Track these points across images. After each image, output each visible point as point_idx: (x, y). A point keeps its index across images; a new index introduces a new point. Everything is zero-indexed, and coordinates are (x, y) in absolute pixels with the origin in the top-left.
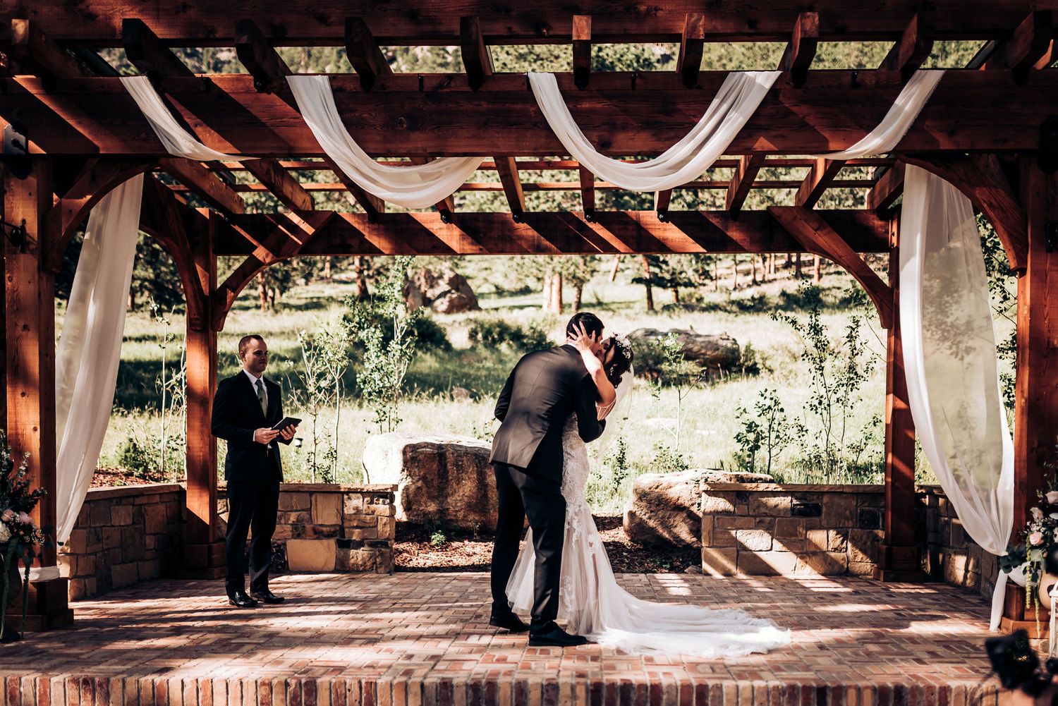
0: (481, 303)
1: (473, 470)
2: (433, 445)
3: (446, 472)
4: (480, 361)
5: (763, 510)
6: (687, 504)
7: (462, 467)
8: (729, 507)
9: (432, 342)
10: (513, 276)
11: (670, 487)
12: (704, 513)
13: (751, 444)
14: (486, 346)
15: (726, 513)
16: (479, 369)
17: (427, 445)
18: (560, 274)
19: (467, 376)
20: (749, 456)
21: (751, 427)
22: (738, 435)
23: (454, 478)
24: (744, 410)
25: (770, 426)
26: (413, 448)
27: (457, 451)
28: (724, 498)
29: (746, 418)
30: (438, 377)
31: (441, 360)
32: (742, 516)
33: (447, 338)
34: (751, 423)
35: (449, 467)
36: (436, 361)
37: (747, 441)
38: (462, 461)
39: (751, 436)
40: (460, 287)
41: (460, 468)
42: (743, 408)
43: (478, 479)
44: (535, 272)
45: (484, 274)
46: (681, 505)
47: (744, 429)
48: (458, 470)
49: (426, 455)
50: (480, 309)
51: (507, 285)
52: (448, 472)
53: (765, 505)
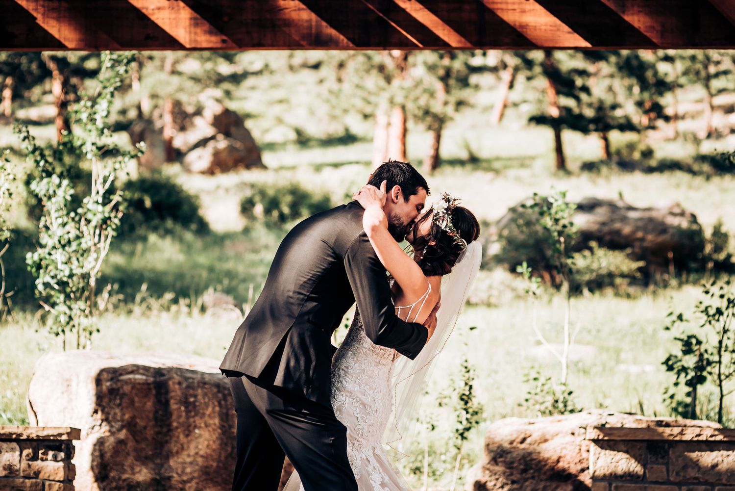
0: (267, 158)
1: (213, 412)
2: (146, 369)
3: (168, 414)
4: (256, 251)
5: (692, 473)
6: (574, 469)
7: (195, 406)
8: (634, 467)
9: (176, 218)
10: (323, 110)
11: (546, 441)
12: (594, 478)
13: (692, 374)
14: (269, 226)
15: (629, 477)
16: (253, 264)
17: (136, 369)
18: (403, 108)
19: (230, 275)
20: (688, 394)
21: (688, 346)
22: (669, 359)
23: (181, 425)
24: (680, 317)
25: (720, 342)
26: (114, 374)
27: (187, 379)
28: (627, 452)
29: (681, 330)
30: (180, 276)
31: (188, 249)
32: (656, 483)
33: (201, 212)
34: (689, 337)
35: (174, 406)
36: (181, 251)
37: (684, 369)
38: (195, 396)
39: (690, 361)
40: (233, 130)
41: (191, 407)
42: (677, 313)
43: (222, 427)
44: (359, 103)
45: (277, 110)
46: (564, 470)
47: (677, 349)
48: (188, 412)
49: (134, 385)
50: (265, 167)
51: (315, 130)
52: (171, 414)
53: (696, 464)
